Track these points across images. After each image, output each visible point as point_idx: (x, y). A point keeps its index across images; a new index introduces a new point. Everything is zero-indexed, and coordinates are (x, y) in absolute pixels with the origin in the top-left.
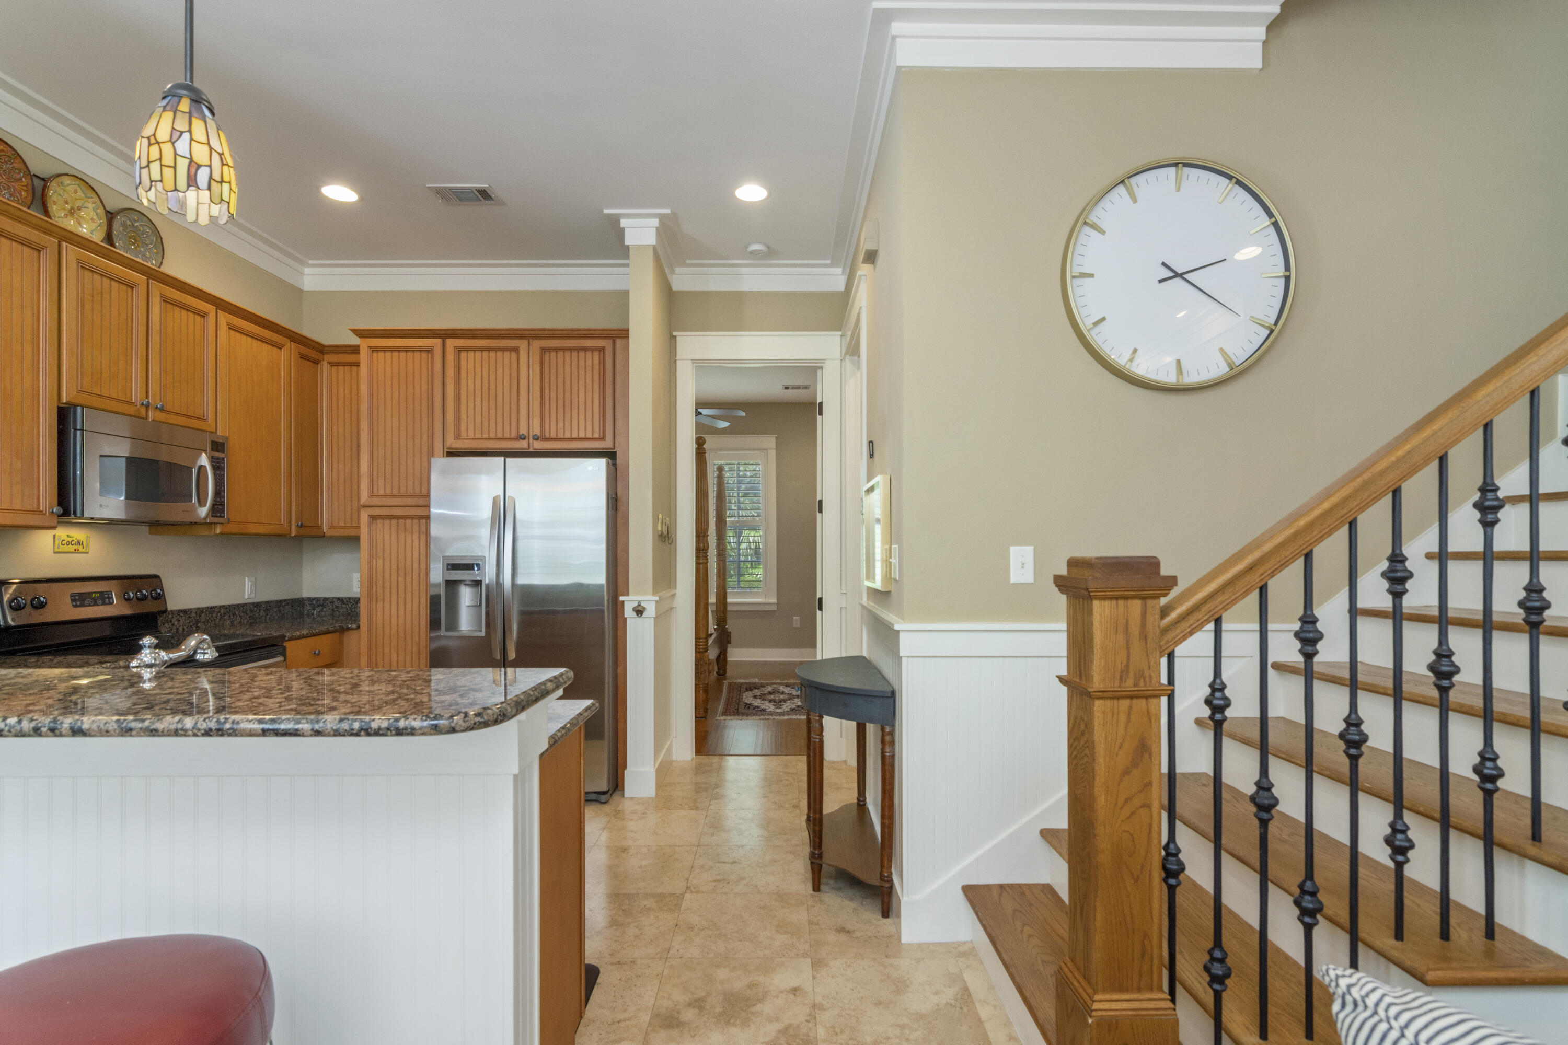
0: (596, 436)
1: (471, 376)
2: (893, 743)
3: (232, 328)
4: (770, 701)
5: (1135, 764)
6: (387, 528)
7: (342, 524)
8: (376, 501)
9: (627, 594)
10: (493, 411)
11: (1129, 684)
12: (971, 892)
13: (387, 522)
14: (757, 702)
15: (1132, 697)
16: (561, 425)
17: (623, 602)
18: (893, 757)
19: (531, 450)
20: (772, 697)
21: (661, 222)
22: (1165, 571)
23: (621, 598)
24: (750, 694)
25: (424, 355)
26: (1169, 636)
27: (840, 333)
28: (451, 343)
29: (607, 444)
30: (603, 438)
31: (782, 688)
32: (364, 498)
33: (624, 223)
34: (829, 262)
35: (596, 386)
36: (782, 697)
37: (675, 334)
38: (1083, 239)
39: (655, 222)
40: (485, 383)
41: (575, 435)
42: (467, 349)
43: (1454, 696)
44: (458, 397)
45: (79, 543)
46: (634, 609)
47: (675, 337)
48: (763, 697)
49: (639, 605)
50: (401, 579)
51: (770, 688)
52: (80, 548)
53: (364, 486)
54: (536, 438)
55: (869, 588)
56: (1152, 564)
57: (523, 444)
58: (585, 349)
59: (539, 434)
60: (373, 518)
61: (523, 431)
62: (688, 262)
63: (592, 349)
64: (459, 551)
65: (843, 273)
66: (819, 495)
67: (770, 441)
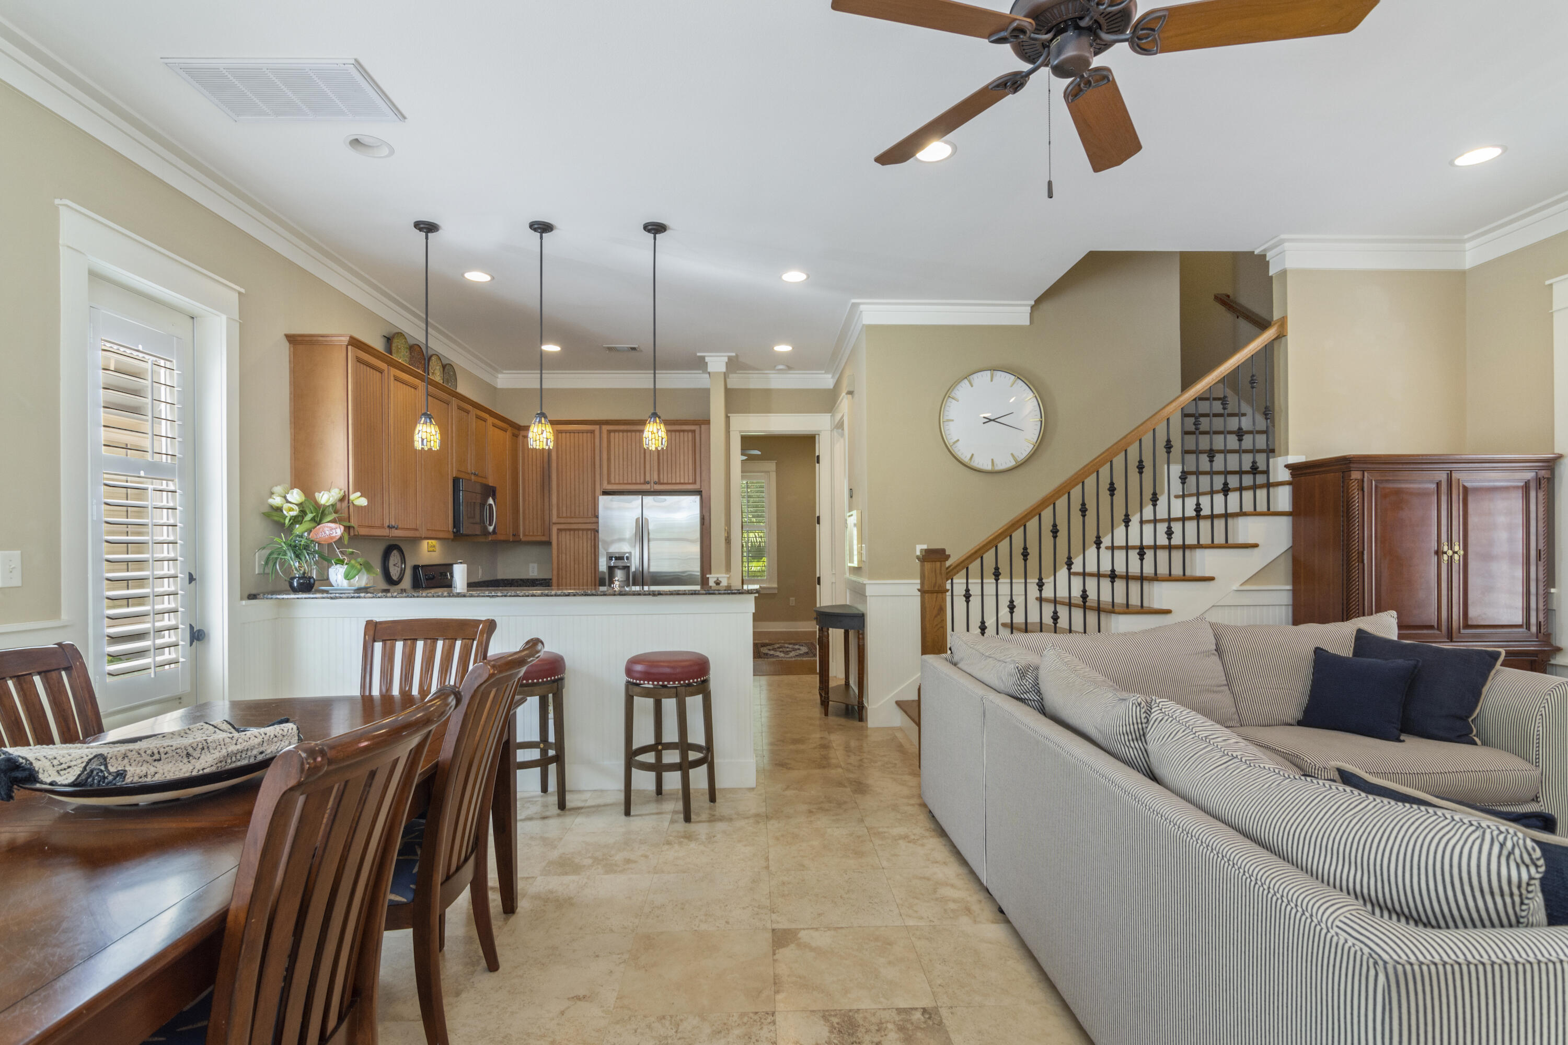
0: (690, 481)
1: (617, 447)
2: (863, 638)
3: (494, 425)
4: (781, 652)
5: (938, 614)
6: (568, 536)
7: (531, 534)
8: (562, 520)
9: (710, 574)
10: (630, 467)
11: (936, 589)
12: (899, 703)
13: (568, 533)
14: (772, 652)
15: (937, 593)
16: (670, 476)
17: (708, 578)
18: (864, 645)
19: (652, 490)
20: (781, 650)
21: (729, 359)
22: (947, 553)
23: (708, 576)
24: (765, 648)
25: (589, 434)
26: (951, 574)
27: (830, 414)
28: (605, 428)
29: (696, 487)
30: (695, 483)
31: (786, 645)
32: (554, 519)
33: (707, 359)
34: (823, 372)
35: (690, 452)
36: (788, 650)
37: (729, 415)
38: (948, 404)
39: (726, 359)
40: (625, 451)
41: (678, 481)
42: (615, 431)
43: (1087, 604)
44: (609, 460)
45: (434, 546)
46: (715, 582)
47: (729, 417)
48: (774, 649)
49: (718, 580)
50: (576, 566)
51: (778, 645)
52: (434, 549)
53: (554, 512)
54: (655, 483)
55: (850, 567)
56: (943, 551)
57: (647, 487)
58: (684, 431)
59: (657, 481)
60: (559, 530)
61: (648, 479)
62: (738, 372)
63: (688, 431)
64: (615, 549)
65: (832, 378)
66: (817, 515)
67: (771, 466)
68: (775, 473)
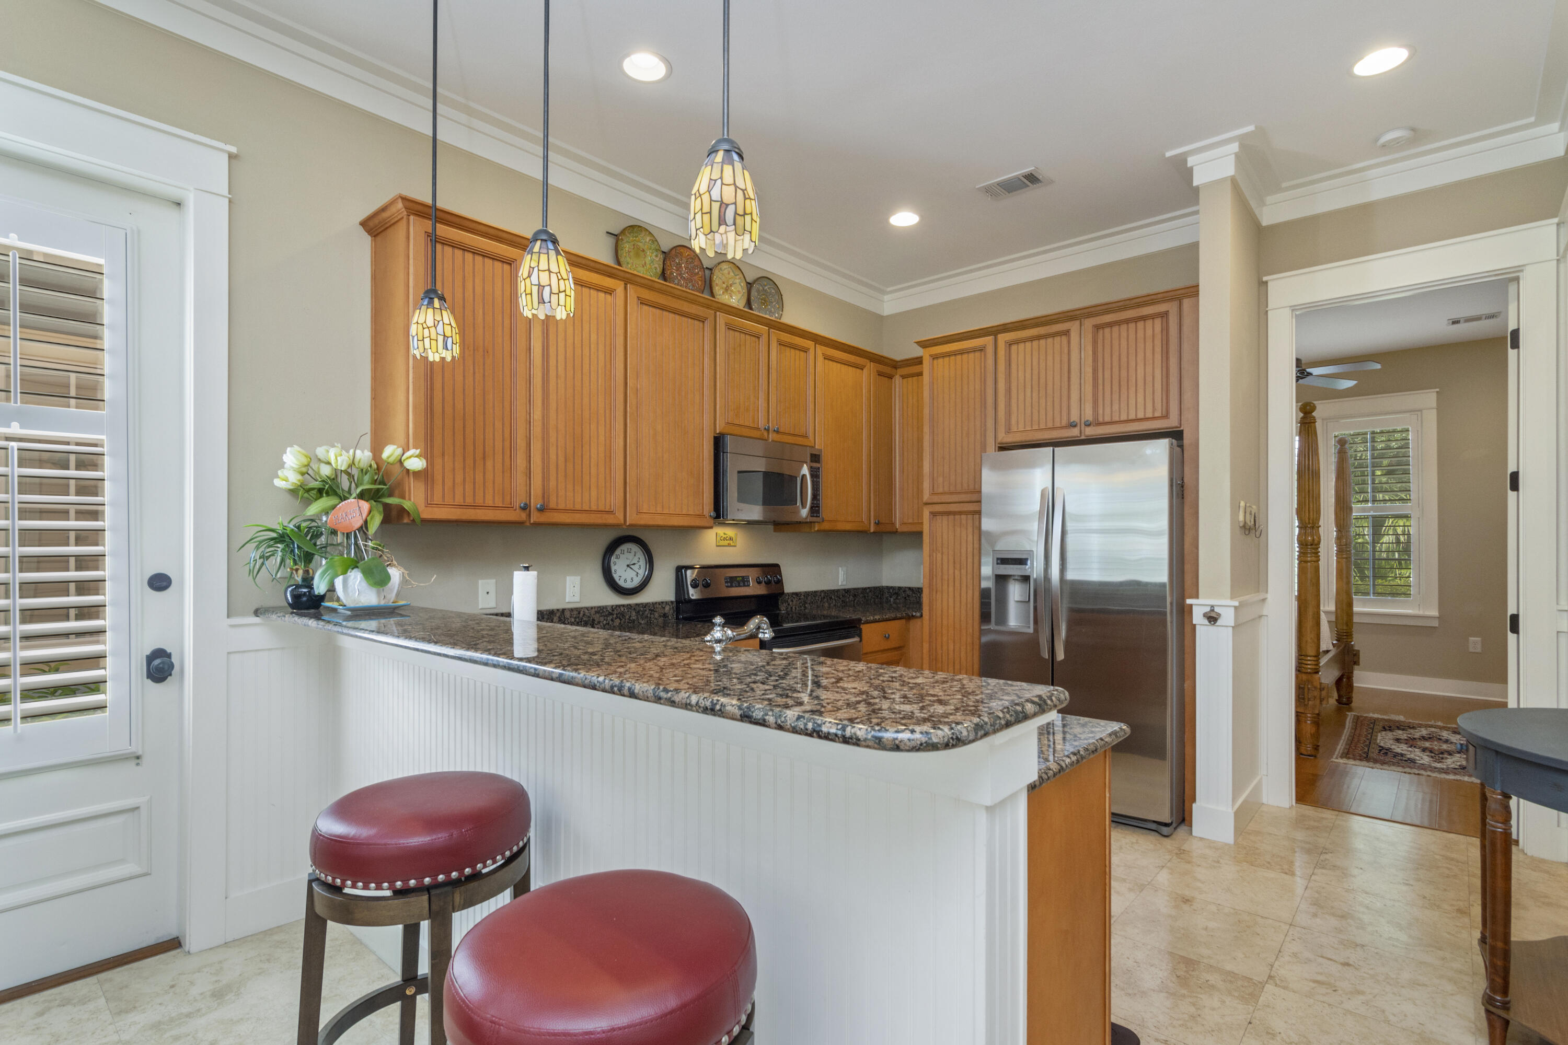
0: (1158, 414)
1: (1021, 368)
3: (827, 358)
4: (1424, 750)
6: (945, 522)
7: (910, 521)
8: (936, 499)
9: (1197, 597)
10: (1043, 401)
13: (945, 518)
14: (1401, 748)
16: (1116, 407)
17: (1191, 606)
19: (1083, 437)
20: (1427, 744)
21: (1242, 146)
23: (1189, 601)
24: (1390, 735)
25: (977, 354)
27: (1556, 220)
28: (1003, 338)
29: (1171, 423)
30: (1166, 416)
31: (1445, 734)
32: (926, 497)
33: (1191, 161)
34: (1532, 119)
35: (1158, 357)
36: (1445, 747)
37: (1265, 279)
39: (1234, 147)
40: (1035, 372)
41: (1132, 416)
42: (1017, 342)
44: (1009, 391)
45: (731, 539)
46: (1205, 615)
47: (1266, 282)
48: (1411, 742)
49: (1212, 610)
50: (957, 572)
51: (1424, 732)
52: (731, 542)
53: (926, 485)
54: (1088, 424)
57: (1075, 432)
58: (1144, 318)
59: (1091, 419)
60: (934, 514)
61: (1075, 417)
62: (1284, 185)
63: (1153, 317)
64: (1008, 546)
66: (1511, 468)
67: (1428, 399)
68: (1434, 412)
